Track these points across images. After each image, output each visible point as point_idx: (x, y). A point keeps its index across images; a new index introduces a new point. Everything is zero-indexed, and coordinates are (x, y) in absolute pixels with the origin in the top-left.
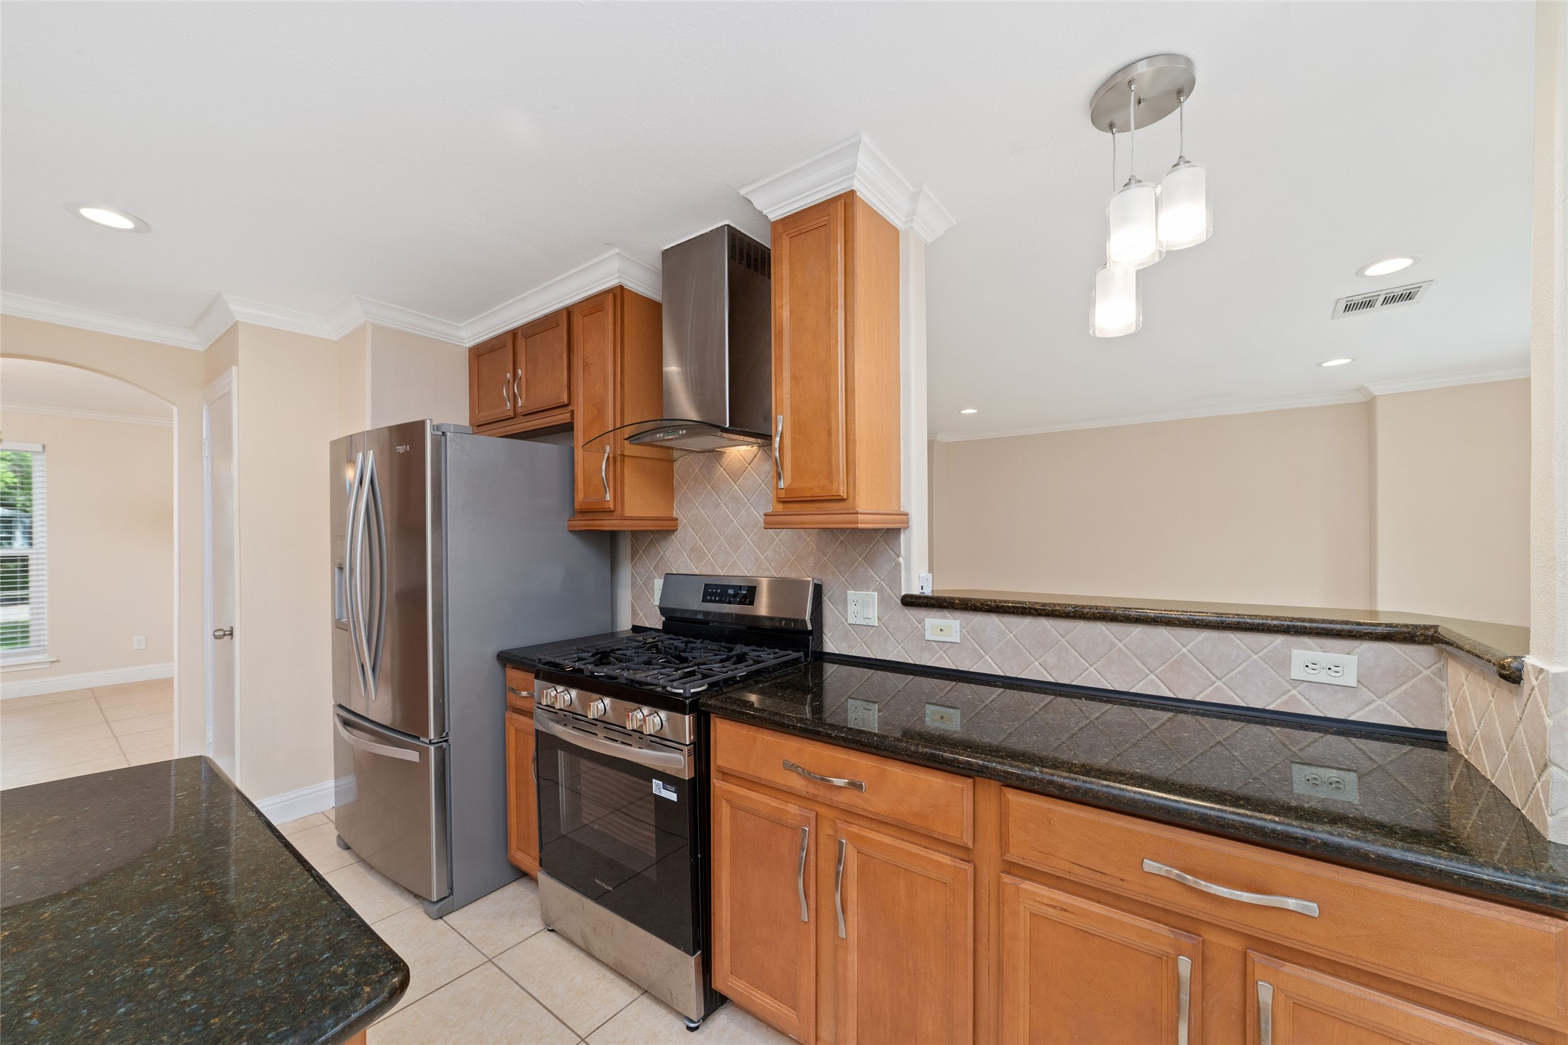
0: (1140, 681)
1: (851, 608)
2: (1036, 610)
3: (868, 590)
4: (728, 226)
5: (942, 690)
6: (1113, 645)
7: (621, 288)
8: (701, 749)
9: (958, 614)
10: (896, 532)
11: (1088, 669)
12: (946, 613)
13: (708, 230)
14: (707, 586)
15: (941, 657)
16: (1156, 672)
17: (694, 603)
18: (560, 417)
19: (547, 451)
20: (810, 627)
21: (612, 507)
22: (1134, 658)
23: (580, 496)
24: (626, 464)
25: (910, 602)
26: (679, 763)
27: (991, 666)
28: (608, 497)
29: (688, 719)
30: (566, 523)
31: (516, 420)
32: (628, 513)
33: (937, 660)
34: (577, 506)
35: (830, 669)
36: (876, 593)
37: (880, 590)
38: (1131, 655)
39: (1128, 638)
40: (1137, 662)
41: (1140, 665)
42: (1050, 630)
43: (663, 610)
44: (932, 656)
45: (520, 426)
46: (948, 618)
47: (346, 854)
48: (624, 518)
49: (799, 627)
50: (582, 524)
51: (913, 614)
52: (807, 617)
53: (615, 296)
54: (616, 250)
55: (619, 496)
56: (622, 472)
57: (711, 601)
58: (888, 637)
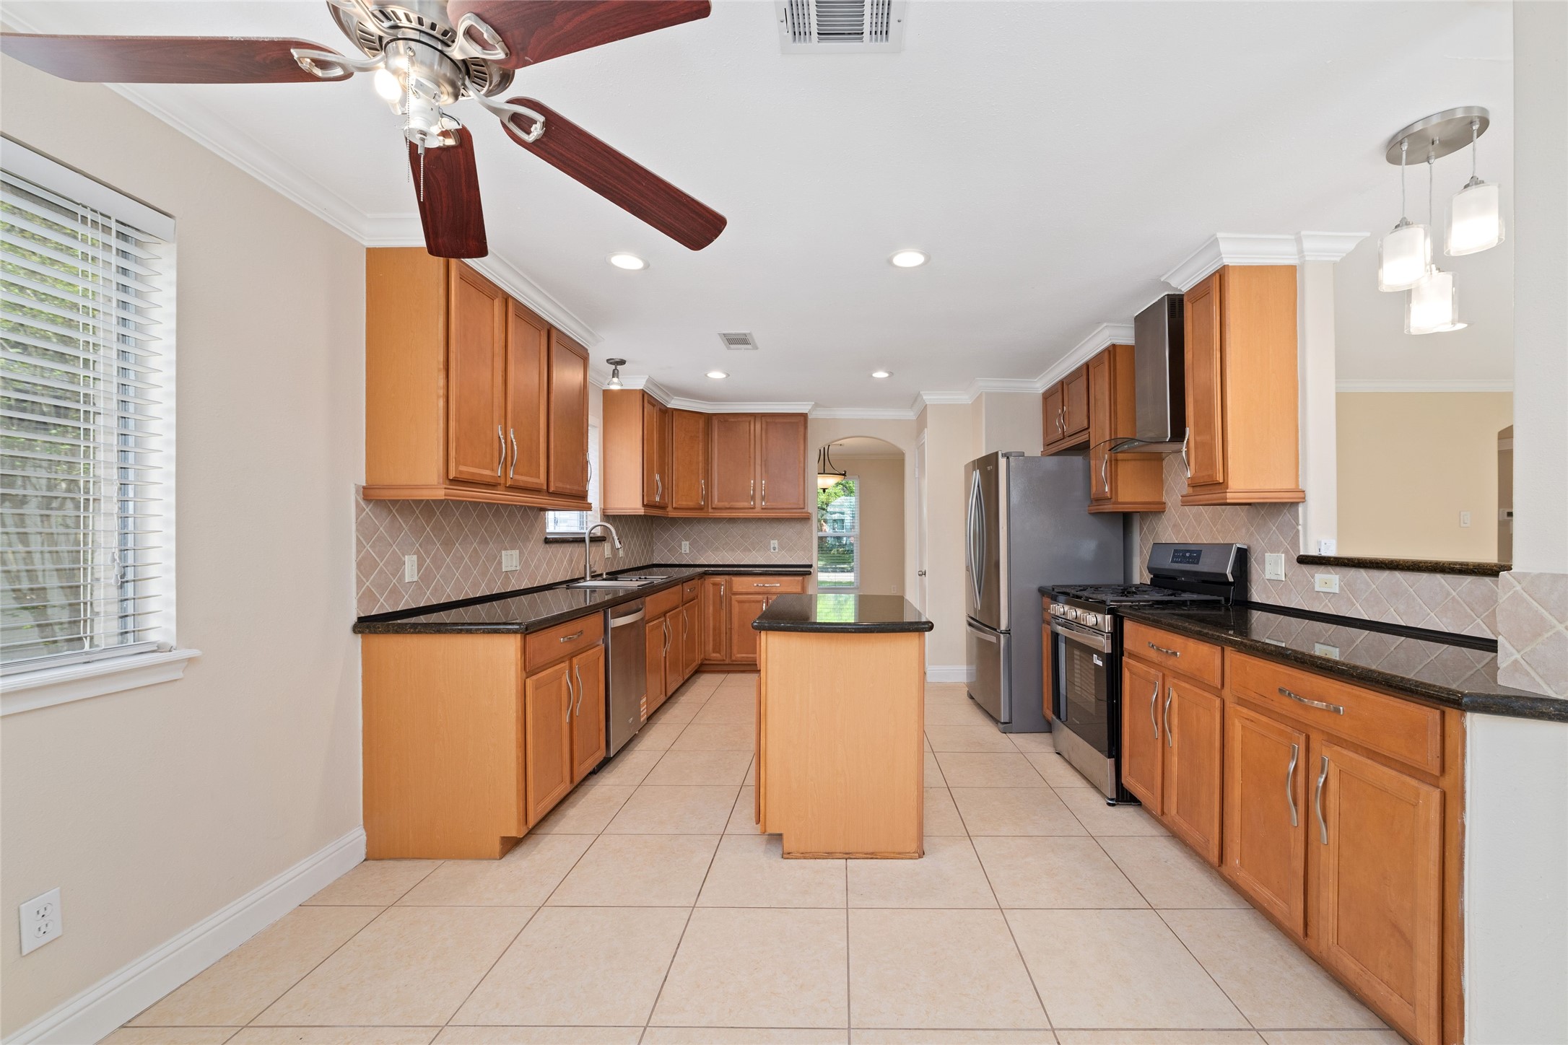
0: (1469, 625)
1: (1268, 567)
2: (1386, 564)
3: (1278, 552)
4: (1168, 295)
5: (1327, 632)
6: (1448, 594)
7: (1114, 346)
8: (1117, 636)
9: (1338, 569)
10: (1294, 505)
11: (1429, 614)
12: (1330, 569)
13: (1156, 300)
14: (1176, 551)
15: (1326, 605)
16: (1482, 617)
17: (1167, 563)
18: (1082, 438)
19: (1077, 461)
20: (1231, 579)
21: (1109, 495)
22: (1465, 605)
23: (1094, 490)
24: (1119, 466)
25: (1304, 560)
26: (1105, 644)
27: (1360, 613)
28: (1107, 489)
29: (1108, 617)
30: (1087, 508)
31: (1065, 440)
32: (1120, 500)
33: (1324, 607)
34: (1092, 497)
35: (1256, 615)
36: (1283, 555)
37: (1286, 552)
38: (1462, 602)
39: (1460, 588)
40: (1467, 608)
41: (1469, 611)
42: (1401, 583)
43: (1150, 570)
44: (1321, 604)
45: (1068, 443)
46: (1331, 573)
47: (970, 700)
48: (1117, 503)
49: (1224, 580)
50: (1095, 509)
51: (1306, 569)
52: (1228, 571)
53: (1109, 352)
54: (1105, 324)
55: (1114, 489)
56: (1116, 471)
57: (1177, 562)
58: (1292, 589)
